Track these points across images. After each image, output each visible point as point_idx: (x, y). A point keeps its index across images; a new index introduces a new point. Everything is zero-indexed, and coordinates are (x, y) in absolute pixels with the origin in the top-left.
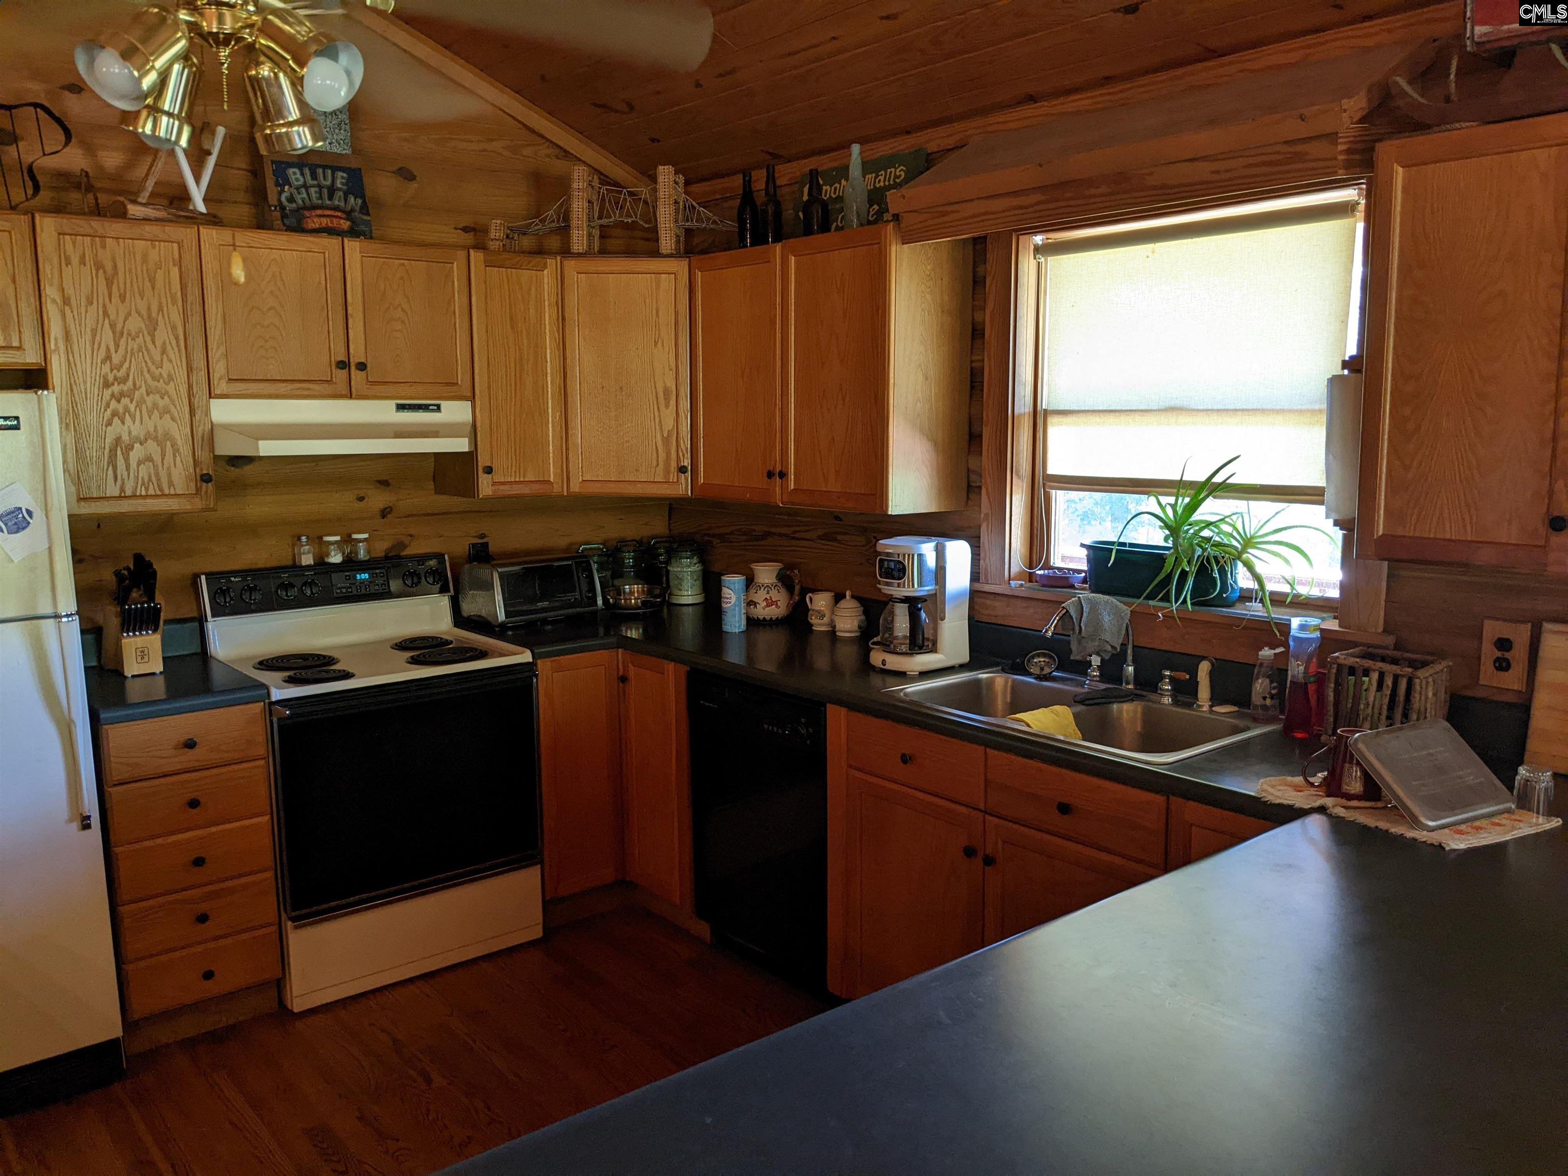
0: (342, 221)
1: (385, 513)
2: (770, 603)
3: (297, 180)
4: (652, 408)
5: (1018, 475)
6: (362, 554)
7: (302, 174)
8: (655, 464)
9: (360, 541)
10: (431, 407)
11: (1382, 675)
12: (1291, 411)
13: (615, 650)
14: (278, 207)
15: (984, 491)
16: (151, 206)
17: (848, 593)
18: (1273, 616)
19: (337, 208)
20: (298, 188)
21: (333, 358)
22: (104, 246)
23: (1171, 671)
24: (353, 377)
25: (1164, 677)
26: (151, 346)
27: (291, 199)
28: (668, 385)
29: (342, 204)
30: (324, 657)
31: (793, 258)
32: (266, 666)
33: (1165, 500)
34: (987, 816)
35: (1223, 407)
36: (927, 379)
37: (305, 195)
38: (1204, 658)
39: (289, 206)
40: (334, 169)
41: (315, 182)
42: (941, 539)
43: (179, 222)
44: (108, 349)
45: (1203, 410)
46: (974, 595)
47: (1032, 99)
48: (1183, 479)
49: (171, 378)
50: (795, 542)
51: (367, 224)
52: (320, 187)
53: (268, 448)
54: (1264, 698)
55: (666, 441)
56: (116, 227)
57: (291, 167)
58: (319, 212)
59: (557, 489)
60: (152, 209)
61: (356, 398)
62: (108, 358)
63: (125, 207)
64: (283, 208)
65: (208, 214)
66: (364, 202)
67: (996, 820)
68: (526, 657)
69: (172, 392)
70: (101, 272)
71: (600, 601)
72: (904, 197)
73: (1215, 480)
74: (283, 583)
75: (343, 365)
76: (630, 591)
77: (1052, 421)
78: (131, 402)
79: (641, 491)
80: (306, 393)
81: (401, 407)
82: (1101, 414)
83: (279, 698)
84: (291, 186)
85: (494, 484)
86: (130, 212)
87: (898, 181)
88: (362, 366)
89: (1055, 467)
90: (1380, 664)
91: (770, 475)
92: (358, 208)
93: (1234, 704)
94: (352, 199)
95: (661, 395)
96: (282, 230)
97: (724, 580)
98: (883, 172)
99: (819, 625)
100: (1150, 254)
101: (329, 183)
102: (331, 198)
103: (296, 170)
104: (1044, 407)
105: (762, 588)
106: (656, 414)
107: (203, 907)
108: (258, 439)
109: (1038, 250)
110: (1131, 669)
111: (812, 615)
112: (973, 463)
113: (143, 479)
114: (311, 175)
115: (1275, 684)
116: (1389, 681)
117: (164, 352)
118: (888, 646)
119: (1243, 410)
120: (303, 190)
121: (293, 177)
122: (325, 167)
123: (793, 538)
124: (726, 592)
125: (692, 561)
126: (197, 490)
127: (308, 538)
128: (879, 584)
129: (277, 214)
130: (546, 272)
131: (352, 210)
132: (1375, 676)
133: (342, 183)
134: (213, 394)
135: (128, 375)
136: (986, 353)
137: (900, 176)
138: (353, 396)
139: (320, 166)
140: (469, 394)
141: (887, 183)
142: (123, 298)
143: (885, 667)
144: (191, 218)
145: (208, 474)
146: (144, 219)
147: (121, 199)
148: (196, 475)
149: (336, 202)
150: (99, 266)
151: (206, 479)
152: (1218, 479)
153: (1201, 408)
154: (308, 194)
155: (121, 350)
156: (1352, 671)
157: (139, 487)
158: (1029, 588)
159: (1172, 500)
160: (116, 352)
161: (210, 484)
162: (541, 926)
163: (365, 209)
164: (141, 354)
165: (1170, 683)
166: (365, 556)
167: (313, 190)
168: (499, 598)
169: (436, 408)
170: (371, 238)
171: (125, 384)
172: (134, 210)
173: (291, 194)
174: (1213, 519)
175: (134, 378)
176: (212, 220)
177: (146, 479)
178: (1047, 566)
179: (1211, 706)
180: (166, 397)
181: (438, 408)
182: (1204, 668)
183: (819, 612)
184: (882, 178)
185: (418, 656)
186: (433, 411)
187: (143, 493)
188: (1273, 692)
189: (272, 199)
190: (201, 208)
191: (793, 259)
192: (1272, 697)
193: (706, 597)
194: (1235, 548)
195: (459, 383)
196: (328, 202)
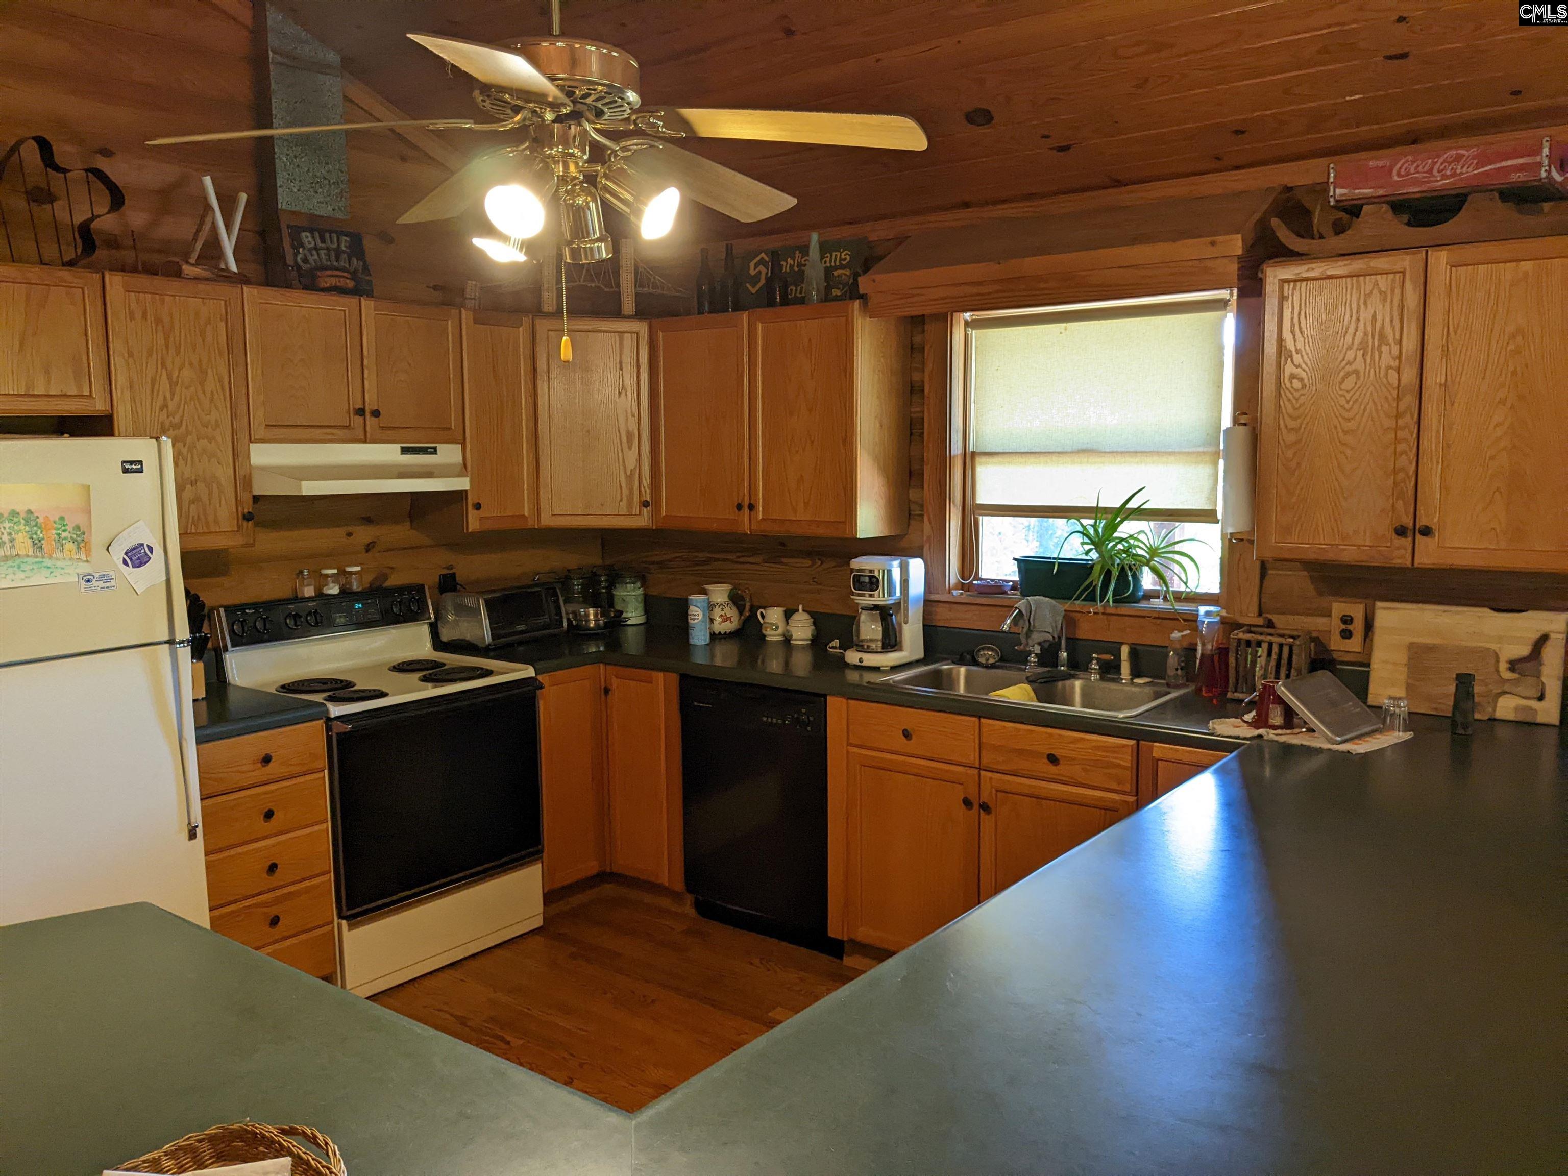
0: (348, 281)
1: (369, 548)
2: (725, 619)
3: (309, 243)
4: (616, 449)
5: (954, 504)
6: (355, 587)
7: (313, 237)
8: (619, 498)
9: (351, 573)
10: (429, 450)
11: (1270, 645)
12: (1180, 453)
13: (596, 665)
14: (295, 268)
15: (926, 518)
16: (200, 267)
17: (800, 607)
18: (1176, 608)
19: (344, 270)
20: (310, 250)
21: (351, 407)
22: (163, 301)
23: (1098, 654)
24: (368, 422)
25: (1092, 659)
26: (201, 396)
27: (305, 260)
28: (631, 429)
29: (347, 266)
30: (342, 681)
31: (760, 324)
32: (288, 689)
33: (1085, 522)
34: (983, 773)
35: (1126, 450)
36: (881, 426)
37: (316, 257)
38: (1122, 643)
39: (305, 267)
40: (340, 234)
41: (323, 245)
42: (904, 558)
43: (219, 281)
44: (165, 398)
45: (1109, 452)
46: (928, 603)
47: (966, 205)
48: (1100, 506)
49: (217, 425)
50: (739, 566)
51: (369, 283)
52: (328, 249)
53: (310, 488)
54: (1177, 669)
55: (629, 478)
56: (175, 285)
57: (304, 231)
58: (329, 272)
59: (532, 523)
60: (202, 269)
61: (370, 443)
62: (165, 406)
63: (180, 267)
64: (299, 268)
65: (239, 273)
66: (365, 263)
67: (989, 774)
68: (529, 672)
69: (219, 439)
70: (160, 328)
71: (565, 624)
72: (874, 281)
73: (1129, 506)
74: (290, 614)
75: (361, 412)
76: (585, 614)
77: (978, 460)
78: (184, 446)
79: (606, 523)
80: (330, 437)
81: (405, 451)
82: (1023, 455)
83: (337, 714)
84: (304, 249)
85: (481, 519)
86: (186, 272)
87: (844, 263)
88: (376, 414)
89: (983, 498)
90: (1269, 638)
91: (739, 507)
92: (360, 269)
93: (1150, 677)
94: (354, 261)
95: (624, 439)
96: (299, 289)
97: (692, 599)
98: (828, 255)
99: (773, 636)
100: (1063, 331)
101: (335, 246)
102: (337, 260)
103: (308, 234)
104: (971, 450)
105: (717, 607)
106: (620, 454)
107: (274, 911)
108: (301, 480)
109: (967, 324)
110: (1065, 654)
111: (766, 628)
112: (913, 494)
113: (193, 517)
114: (320, 238)
115: (1183, 659)
116: (1275, 649)
117: (212, 400)
118: (862, 647)
119: (1142, 452)
120: (314, 252)
121: (306, 240)
122: (331, 232)
123: (737, 563)
124: (693, 610)
125: (636, 586)
126: (239, 527)
127: (309, 571)
128: (853, 595)
129: (294, 274)
130: (521, 329)
131: (355, 271)
132: (1265, 646)
133: (346, 247)
134: (253, 439)
135: (181, 422)
136: (926, 407)
137: (845, 259)
138: (368, 440)
139: (327, 231)
140: (461, 438)
141: (833, 264)
142: (178, 353)
143: (862, 664)
144: (227, 277)
145: (249, 513)
146: (195, 279)
147: (176, 260)
148: (238, 514)
149: (342, 264)
150: (158, 321)
151: (248, 517)
152: (1132, 505)
153: (1108, 450)
154: (318, 254)
155: (177, 398)
156: (1248, 643)
157: (190, 526)
158: (967, 595)
159: (1092, 522)
160: (172, 399)
161: (250, 523)
162: (542, 915)
163: (366, 269)
164: (193, 403)
165: (1098, 663)
166: (358, 588)
167: (322, 252)
168: (486, 623)
169: (432, 450)
170: (373, 297)
171: (179, 429)
172: (187, 269)
173: (305, 255)
174: (1125, 536)
175: (187, 425)
176: (242, 279)
177: (196, 518)
178: (977, 578)
179: (1132, 679)
180: (213, 442)
181: (435, 451)
182: (1125, 651)
183: (773, 624)
184: (828, 260)
185: (430, 674)
186: (431, 453)
187: (193, 531)
188: (1183, 664)
189: (290, 260)
190: (234, 267)
191: (760, 326)
192: (1182, 669)
193: (647, 618)
194: (1144, 557)
195: (453, 427)
196: (335, 264)
